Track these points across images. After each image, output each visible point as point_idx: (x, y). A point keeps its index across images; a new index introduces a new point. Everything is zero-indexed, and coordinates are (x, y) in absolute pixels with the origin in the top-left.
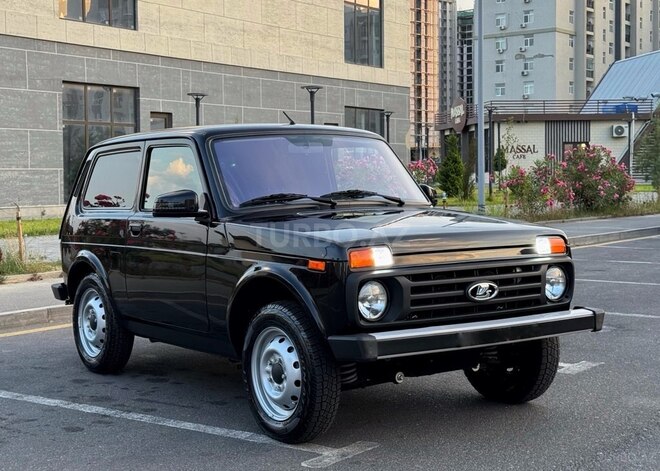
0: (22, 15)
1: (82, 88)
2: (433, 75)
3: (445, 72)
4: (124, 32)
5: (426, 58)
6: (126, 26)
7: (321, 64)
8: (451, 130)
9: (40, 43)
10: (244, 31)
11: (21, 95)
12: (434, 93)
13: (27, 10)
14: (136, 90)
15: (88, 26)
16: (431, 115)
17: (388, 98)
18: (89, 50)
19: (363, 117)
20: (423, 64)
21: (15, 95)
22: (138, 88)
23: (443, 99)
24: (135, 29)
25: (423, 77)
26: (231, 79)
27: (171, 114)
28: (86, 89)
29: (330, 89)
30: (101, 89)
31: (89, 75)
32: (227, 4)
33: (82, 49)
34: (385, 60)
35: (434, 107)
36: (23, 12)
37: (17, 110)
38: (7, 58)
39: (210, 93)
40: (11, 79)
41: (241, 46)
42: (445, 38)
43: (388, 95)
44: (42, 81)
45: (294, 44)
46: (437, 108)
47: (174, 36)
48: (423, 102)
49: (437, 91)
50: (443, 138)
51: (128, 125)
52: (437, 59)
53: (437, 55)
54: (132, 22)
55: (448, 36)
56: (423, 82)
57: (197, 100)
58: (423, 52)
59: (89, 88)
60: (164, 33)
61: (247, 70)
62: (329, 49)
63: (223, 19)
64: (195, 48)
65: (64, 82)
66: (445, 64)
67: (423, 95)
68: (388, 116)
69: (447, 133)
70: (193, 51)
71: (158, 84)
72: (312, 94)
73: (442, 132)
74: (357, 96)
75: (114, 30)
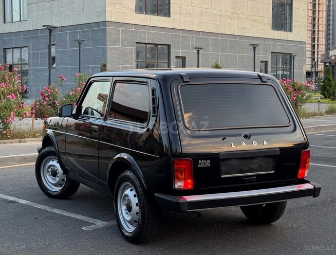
0: (119, 12)
1: (145, 45)
2: (322, 31)
3: (329, 29)
4: (164, 18)
5: (318, 22)
6: (165, 16)
7: (259, 31)
8: (330, 62)
9: (127, 25)
10: (221, 16)
11: (117, 49)
12: (322, 41)
13: (121, 10)
14: (169, 46)
15: (148, 16)
16: (320, 53)
17: (294, 47)
18: (148, 27)
19: (281, 57)
20: (316, 25)
21: (115, 49)
22: (170, 45)
23: (327, 44)
24: (169, 17)
25: (316, 32)
26: (214, 40)
27: (185, 57)
28: (146, 46)
29: (264, 44)
30: (153, 46)
31: (148, 39)
32: (213, 3)
33: (145, 27)
34: (293, 28)
35: (322, 49)
36: (119, 11)
37: (116, 56)
38: (112, 32)
39: (204, 47)
40: (114, 42)
41: (219, 23)
42: (330, 10)
43: (294, 46)
44: (127, 43)
45: (246, 22)
46: (324, 49)
47: (187, 20)
48: (316, 46)
49: (324, 40)
50: (325, 66)
51: (165, 63)
52: (324, 23)
53: (324, 20)
54: (168, 14)
55: (331, 9)
56: (316, 35)
57: (198, 51)
58: (317, 18)
59: (148, 45)
60: (183, 18)
61: (222, 35)
62: (263, 23)
63: (211, 10)
64: (197, 25)
65: (137, 43)
66: (329, 25)
67: (316, 42)
68: (294, 57)
69: (327, 64)
70: (196, 26)
71: (179, 43)
72: (254, 48)
73: (325, 63)
74: (278, 47)
75: (160, 18)
